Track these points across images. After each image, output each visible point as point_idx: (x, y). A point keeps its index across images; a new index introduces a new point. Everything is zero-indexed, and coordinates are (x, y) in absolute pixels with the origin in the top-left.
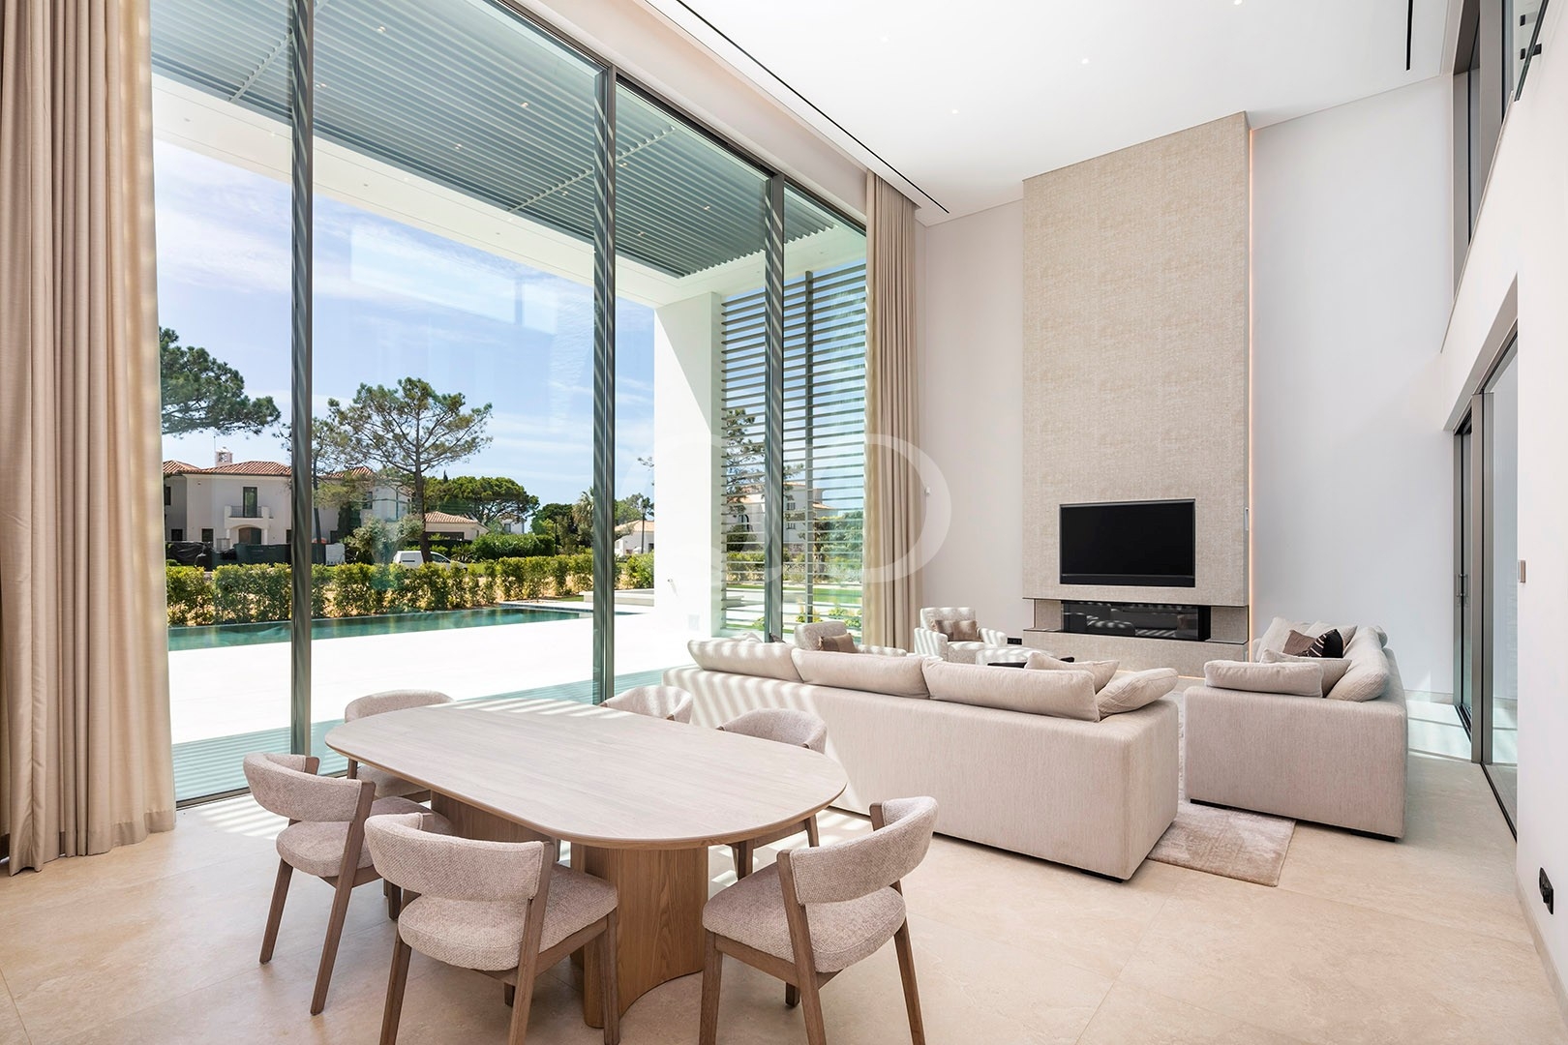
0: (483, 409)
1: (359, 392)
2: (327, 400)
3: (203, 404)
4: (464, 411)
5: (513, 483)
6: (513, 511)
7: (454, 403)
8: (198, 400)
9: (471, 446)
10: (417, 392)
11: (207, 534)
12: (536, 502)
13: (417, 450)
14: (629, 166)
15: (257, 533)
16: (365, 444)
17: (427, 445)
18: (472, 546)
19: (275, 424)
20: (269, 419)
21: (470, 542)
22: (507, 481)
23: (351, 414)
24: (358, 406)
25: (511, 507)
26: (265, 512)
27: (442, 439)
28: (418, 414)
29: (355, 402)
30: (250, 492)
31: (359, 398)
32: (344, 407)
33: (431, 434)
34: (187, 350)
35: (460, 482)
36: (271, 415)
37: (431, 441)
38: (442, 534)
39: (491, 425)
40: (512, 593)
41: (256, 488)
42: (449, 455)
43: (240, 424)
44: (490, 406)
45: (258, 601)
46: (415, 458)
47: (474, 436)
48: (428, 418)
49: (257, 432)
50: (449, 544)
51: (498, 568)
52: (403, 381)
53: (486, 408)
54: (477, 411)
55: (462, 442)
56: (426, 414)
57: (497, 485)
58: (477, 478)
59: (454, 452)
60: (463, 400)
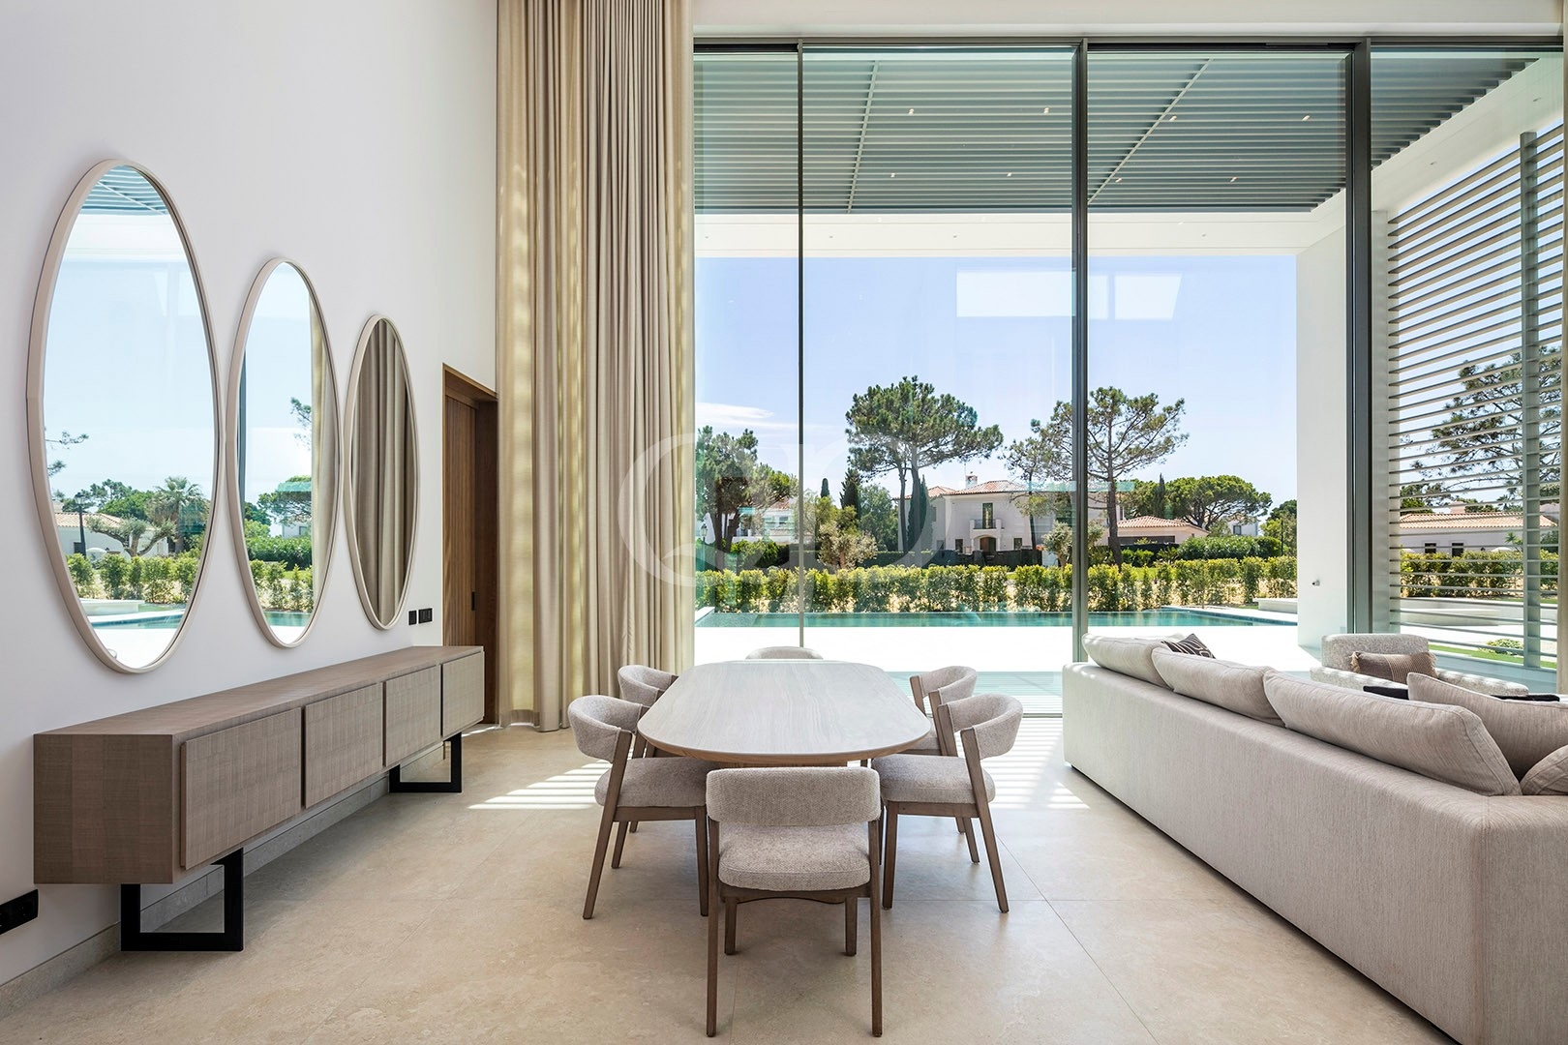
0: (1174, 406)
1: (1056, 410)
2: (1030, 422)
3: (949, 439)
4: (1158, 410)
5: (1237, 480)
6: (1239, 511)
7: (1145, 405)
8: (945, 436)
9: (1167, 446)
10: (1109, 400)
11: (959, 543)
12: (1267, 500)
13: (1110, 456)
14: (1179, 117)
15: (992, 541)
16: (1064, 457)
17: (1121, 449)
18: (1178, 550)
19: (999, 447)
20: (996, 444)
21: (1177, 546)
22: (1230, 480)
23: (1050, 431)
24: (1055, 422)
25: (1238, 506)
26: (998, 523)
27: (1136, 442)
28: (1110, 422)
29: (1052, 419)
30: (988, 506)
31: (1057, 415)
32: (1043, 426)
33: (1123, 439)
34: (939, 398)
35: (1177, 484)
36: (997, 441)
37: (1124, 445)
38: (1148, 538)
39: (1184, 423)
40: (1190, 598)
41: (992, 504)
42: (1144, 457)
43: (975, 451)
44: (1182, 402)
45: (958, 597)
46: (1107, 464)
47: (1167, 435)
48: (1120, 425)
49: (987, 456)
50: (1155, 548)
51: (1173, 571)
52: (1095, 392)
53: (1178, 405)
54: (1169, 410)
55: (1155, 443)
56: (1118, 420)
57: (1218, 485)
58: (1196, 479)
59: (1147, 454)
60: (1156, 400)
